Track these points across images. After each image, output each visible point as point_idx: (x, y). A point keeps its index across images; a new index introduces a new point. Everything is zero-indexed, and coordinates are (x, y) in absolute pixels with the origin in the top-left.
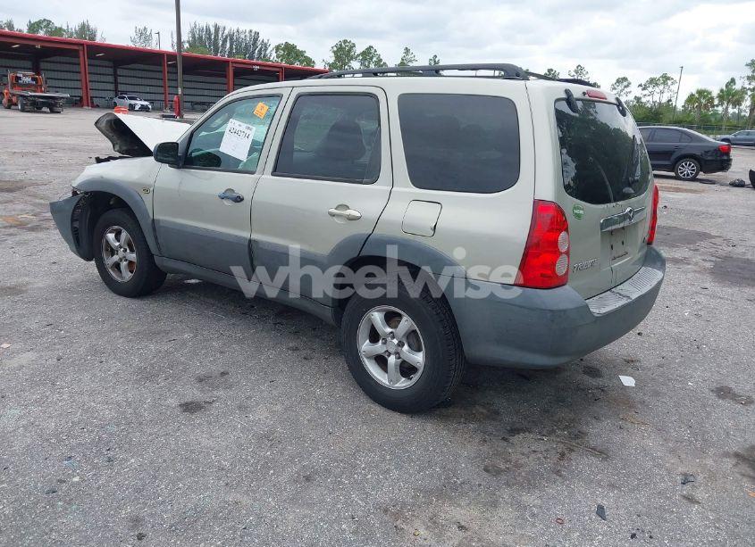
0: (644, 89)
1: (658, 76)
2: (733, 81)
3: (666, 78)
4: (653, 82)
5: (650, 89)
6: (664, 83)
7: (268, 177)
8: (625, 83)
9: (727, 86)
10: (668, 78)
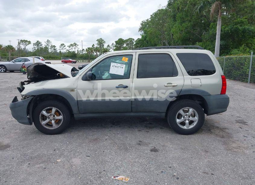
0: (69, 47)
1: (73, 43)
2: (94, 45)
3: (75, 44)
4: (71, 45)
5: (71, 47)
6: (75, 45)
7: (135, 79)
8: (64, 46)
9: (92, 46)
10: (76, 44)
